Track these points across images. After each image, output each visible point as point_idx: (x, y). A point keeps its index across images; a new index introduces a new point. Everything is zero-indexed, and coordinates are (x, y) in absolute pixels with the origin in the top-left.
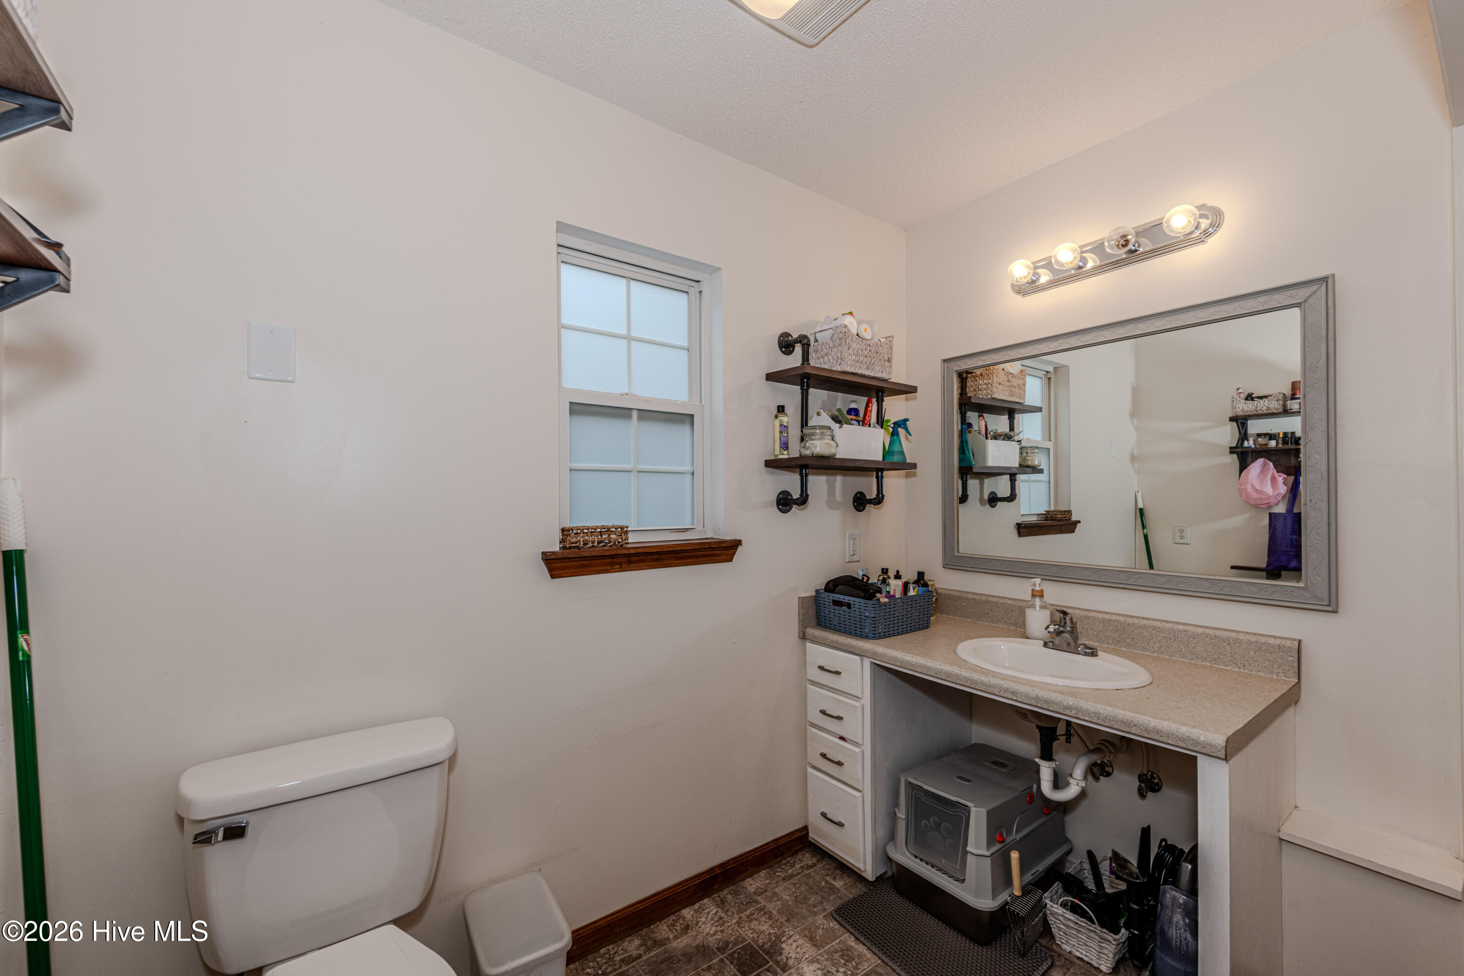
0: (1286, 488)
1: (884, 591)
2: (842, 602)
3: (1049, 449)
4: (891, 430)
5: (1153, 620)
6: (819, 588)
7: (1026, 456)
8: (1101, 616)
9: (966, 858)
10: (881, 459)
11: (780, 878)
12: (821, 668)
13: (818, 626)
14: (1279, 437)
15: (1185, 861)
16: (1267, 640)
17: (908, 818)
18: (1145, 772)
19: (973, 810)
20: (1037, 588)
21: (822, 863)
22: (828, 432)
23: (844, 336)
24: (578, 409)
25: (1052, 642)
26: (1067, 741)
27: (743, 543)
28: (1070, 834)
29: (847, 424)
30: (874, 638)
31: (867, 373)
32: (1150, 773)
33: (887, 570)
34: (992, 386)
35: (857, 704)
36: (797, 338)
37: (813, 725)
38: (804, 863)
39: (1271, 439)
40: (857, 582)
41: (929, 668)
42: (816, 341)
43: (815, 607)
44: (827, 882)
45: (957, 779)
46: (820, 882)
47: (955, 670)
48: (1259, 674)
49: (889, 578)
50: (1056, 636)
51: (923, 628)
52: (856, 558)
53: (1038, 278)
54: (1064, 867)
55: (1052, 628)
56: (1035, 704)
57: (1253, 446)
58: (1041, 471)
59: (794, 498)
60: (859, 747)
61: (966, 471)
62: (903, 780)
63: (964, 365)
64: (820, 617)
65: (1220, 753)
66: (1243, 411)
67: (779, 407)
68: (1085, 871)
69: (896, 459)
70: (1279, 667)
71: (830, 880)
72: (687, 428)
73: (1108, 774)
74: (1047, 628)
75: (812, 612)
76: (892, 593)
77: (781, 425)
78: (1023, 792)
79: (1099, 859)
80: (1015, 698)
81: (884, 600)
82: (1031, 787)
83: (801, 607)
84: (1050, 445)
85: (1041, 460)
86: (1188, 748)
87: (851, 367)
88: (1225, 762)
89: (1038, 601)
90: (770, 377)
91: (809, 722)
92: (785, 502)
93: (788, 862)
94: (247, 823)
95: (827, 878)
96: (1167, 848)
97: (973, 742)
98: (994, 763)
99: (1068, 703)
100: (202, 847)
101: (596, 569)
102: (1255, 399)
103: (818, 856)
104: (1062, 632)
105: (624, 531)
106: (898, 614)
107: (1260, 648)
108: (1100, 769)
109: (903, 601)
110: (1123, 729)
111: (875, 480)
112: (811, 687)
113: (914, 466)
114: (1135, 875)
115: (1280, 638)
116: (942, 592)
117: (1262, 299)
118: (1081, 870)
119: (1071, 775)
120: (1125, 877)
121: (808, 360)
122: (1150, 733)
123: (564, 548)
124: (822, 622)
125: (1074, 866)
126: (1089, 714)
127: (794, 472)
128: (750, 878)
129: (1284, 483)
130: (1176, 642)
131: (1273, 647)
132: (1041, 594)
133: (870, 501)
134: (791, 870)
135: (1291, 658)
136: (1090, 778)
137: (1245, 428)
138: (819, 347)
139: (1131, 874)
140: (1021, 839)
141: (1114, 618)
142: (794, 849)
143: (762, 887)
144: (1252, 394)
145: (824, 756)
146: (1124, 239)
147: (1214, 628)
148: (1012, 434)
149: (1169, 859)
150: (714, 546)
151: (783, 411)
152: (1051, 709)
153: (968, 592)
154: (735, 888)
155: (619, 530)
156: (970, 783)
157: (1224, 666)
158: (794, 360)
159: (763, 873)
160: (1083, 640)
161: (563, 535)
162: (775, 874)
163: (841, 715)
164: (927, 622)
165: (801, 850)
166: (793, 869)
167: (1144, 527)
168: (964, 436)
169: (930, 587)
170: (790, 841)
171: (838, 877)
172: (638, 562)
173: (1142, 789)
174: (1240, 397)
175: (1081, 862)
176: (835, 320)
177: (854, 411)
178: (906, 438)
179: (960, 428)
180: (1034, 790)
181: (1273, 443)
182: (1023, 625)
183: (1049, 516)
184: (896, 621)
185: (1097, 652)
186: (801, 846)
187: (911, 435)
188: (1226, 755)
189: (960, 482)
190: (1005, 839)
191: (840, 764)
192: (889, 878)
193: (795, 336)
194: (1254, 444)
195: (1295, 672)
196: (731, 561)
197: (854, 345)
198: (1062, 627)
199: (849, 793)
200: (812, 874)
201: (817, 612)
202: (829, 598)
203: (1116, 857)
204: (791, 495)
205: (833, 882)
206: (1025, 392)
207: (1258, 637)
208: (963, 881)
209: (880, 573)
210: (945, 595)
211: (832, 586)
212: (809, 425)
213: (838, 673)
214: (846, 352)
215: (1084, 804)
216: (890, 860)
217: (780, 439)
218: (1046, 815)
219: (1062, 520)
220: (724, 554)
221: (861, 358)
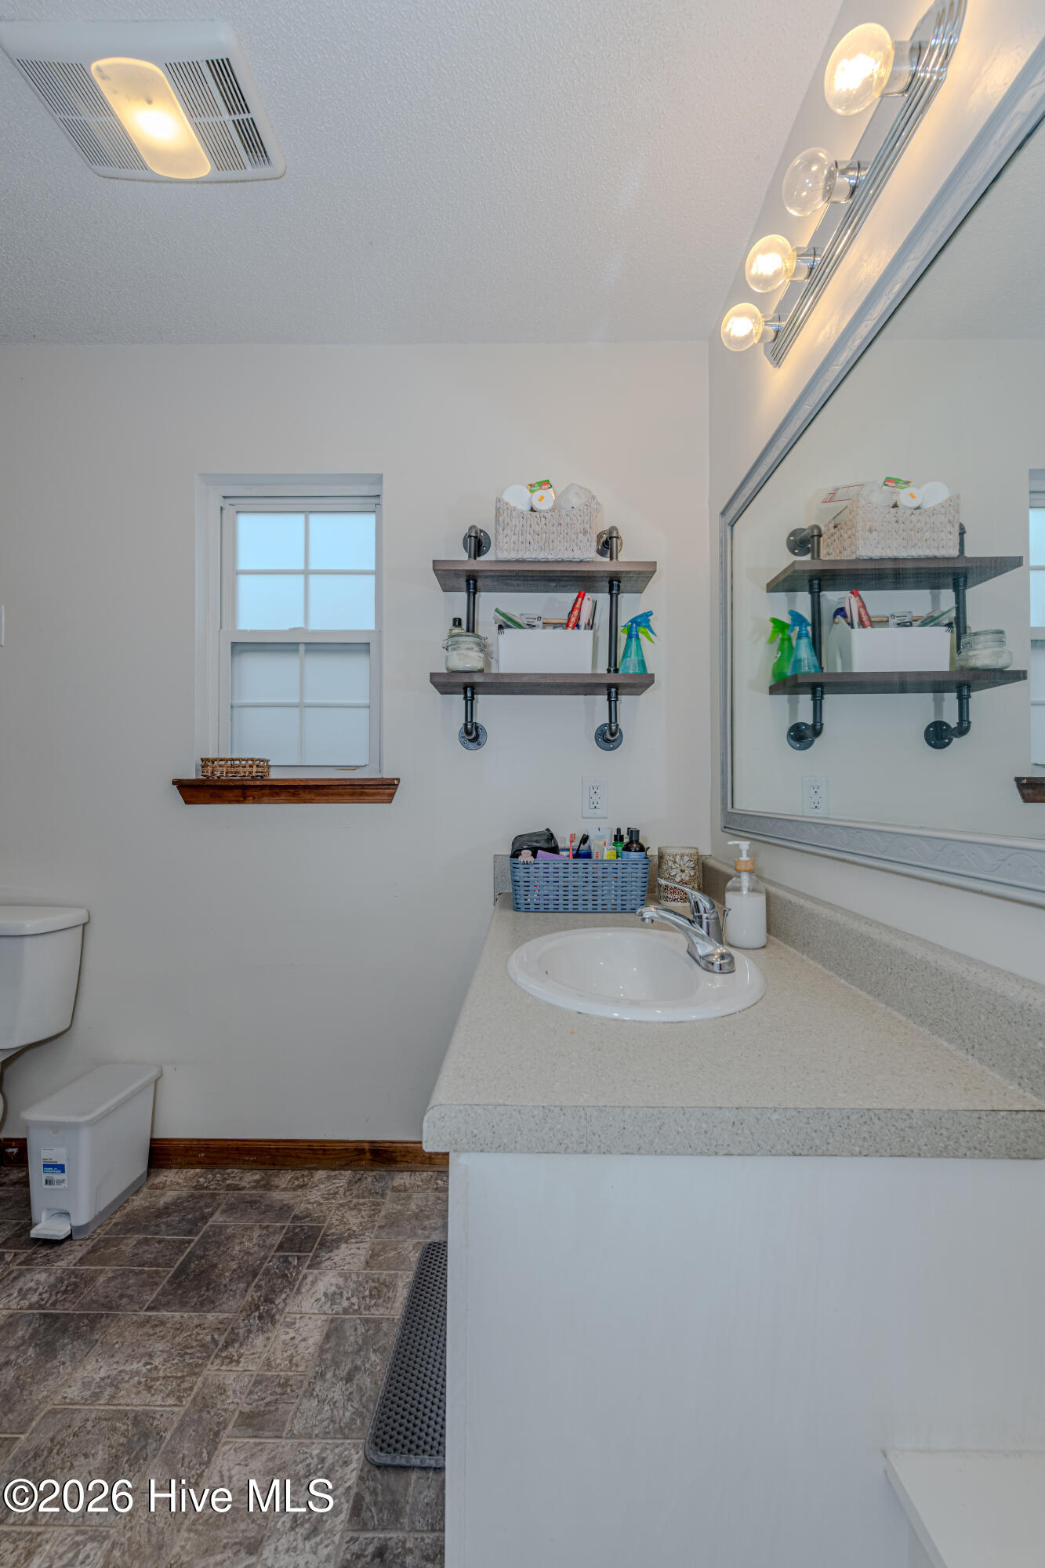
20: (745, 857)
24: (243, 648)
27: (404, 782)
52: (598, 813)
63: (733, 514)
67: (455, 619)
69: (632, 671)
72: (362, 657)
75: (509, 875)
83: (496, 868)
89: (745, 880)
105: (263, 763)
123: (200, 776)
132: (750, 868)
151: (460, 625)
161: (202, 764)
196: (391, 802)
220: (379, 794)
221: (529, 538)
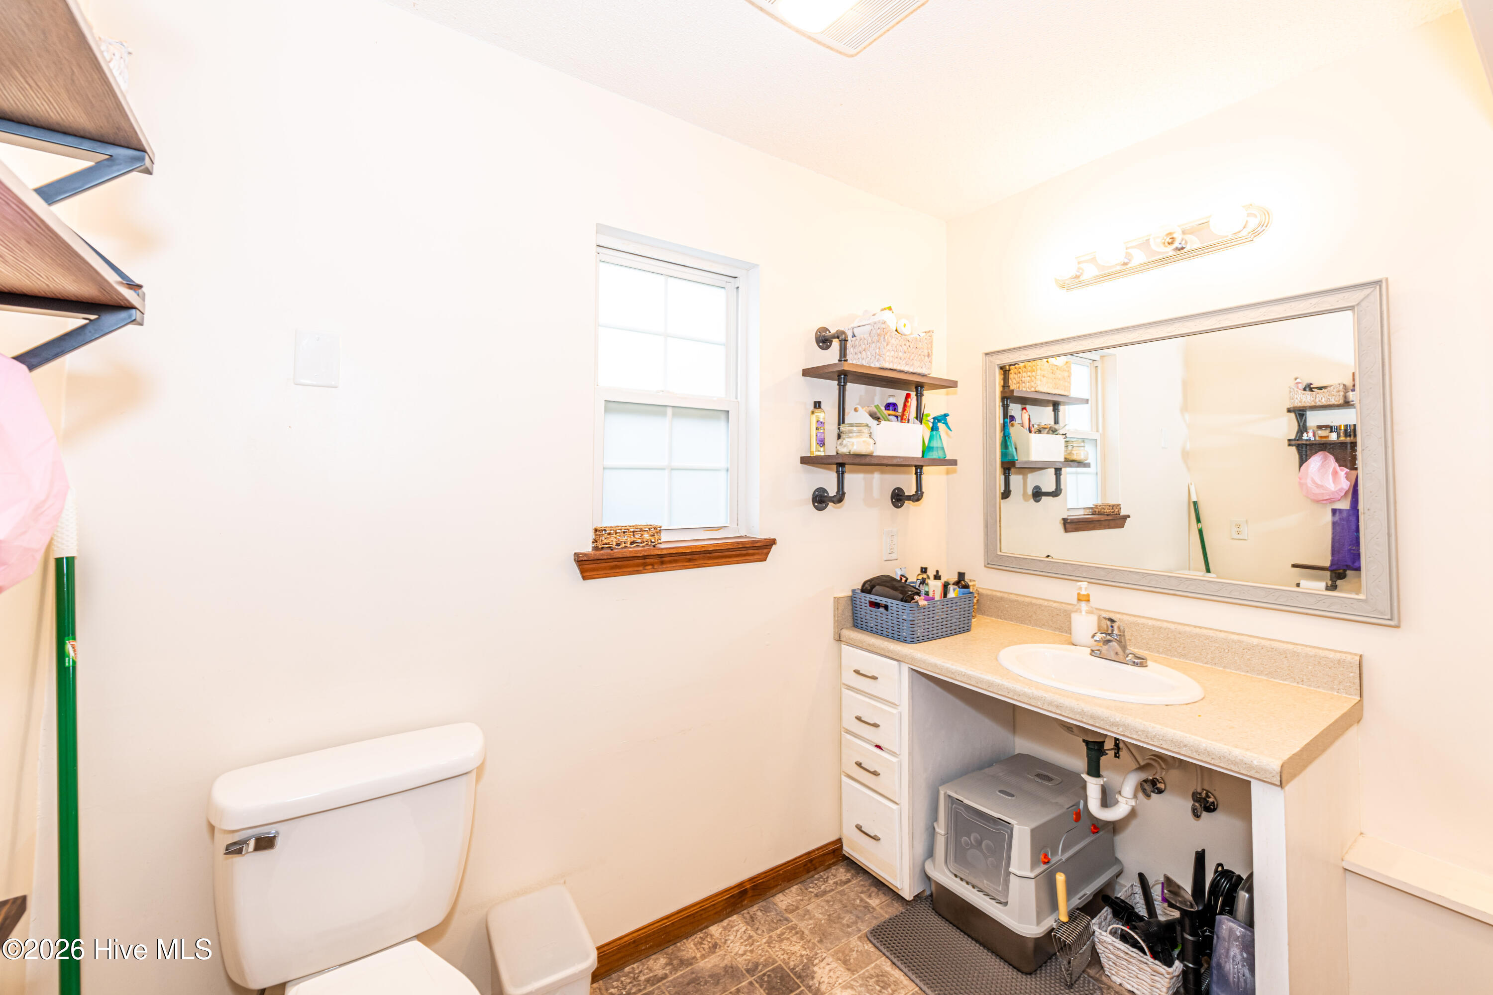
0: (1349, 483)
1: (923, 593)
2: (879, 604)
3: (1096, 440)
4: (931, 425)
5: (1206, 628)
6: (855, 588)
7: (1072, 450)
8: (1150, 622)
9: (1009, 880)
10: (920, 455)
11: (813, 894)
12: (857, 672)
13: (854, 628)
14: (1340, 429)
15: (1242, 889)
16: (1326, 653)
17: (948, 834)
18: (1199, 790)
19: (1017, 829)
20: (1083, 592)
21: (856, 879)
22: (866, 430)
23: (882, 332)
24: (612, 406)
25: (1099, 650)
26: (1116, 756)
27: (778, 542)
28: (1119, 855)
29: (885, 420)
30: (912, 642)
31: (906, 369)
32: (1205, 792)
33: (926, 569)
34: (1035, 378)
35: (894, 711)
36: (835, 334)
37: (848, 732)
38: (837, 879)
39: (1331, 431)
40: (895, 583)
41: (970, 677)
42: (854, 336)
43: (850, 607)
44: (862, 900)
45: (999, 794)
46: (854, 900)
47: (997, 680)
48: (1319, 690)
49: (928, 577)
50: (1104, 645)
51: (964, 631)
52: (894, 556)
53: (1082, 274)
54: (1113, 890)
55: (1099, 637)
56: (1080, 719)
57: (1312, 439)
58: (1087, 465)
59: (830, 495)
60: (896, 757)
61: (1008, 466)
62: (942, 793)
63: (1006, 360)
64: (856, 618)
65: (1275, 779)
66: (1300, 402)
67: (815, 403)
68: (1136, 895)
69: (934, 455)
70: (1340, 683)
71: (865, 898)
72: (723, 423)
73: (1160, 792)
74: (1093, 636)
75: (848, 613)
76: (931, 595)
77: (817, 422)
78: (1070, 809)
79: (1151, 883)
80: (1059, 712)
81: (922, 602)
82: (1078, 804)
83: (836, 608)
84: (1096, 436)
85: (1088, 454)
86: (1241, 772)
87: (889, 364)
88: (1280, 788)
89: (1084, 606)
90: (807, 373)
91: (844, 728)
92: (820, 500)
93: (821, 877)
94: (277, 832)
95: (862, 895)
96: (1223, 873)
97: (1016, 753)
98: (1038, 775)
99: (1115, 719)
100: (232, 858)
101: (629, 570)
102: (1313, 390)
103: (853, 872)
104: (1109, 641)
105: (657, 530)
106: (937, 618)
107: (1319, 663)
108: (1151, 786)
109: (943, 603)
110: (1172, 749)
111: (914, 477)
112: (846, 692)
113: (954, 462)
114: (1189, 903)
115: (1340, 652)
116: (984, 592)
117: (1314, 301)
118: (1132, 893)
119: (1120, 793)
120: (1178, 905)
121: (845, 355)
122: (1201, 755)
123: (596, 548)
124: (858, 624)
125: (1124, 890)
126: (1137, 732)
127: (829, 469)
128: (781, 894)
129: (1347, 478)
130: (1229, 653)
131: (1332, 662)
132: (1087, 599)
133: (909, 498)
134: (824, 886)
135: (1352, 675)
136: (1141, 795)
137: (1304, 419)
138: (857, 342)
139: (1184, 902)
140: (1067, 860)
141: (1165, 625)
142: (828, 863)
143: (794, 904)
144: (1311, 384)
145: (859, 765)
146: (1171, 237)
147: (1270, 640)
148: (1056, 427)
149: (1225, 885)
150: (748, 546)
151: (820, 407)
152: (1097, 725)
153: (1011, 594)
154: (765, 904)
155: (653, 529)
156: (1013, 798)
157: (1281, 680)
158: (831, 356)
159: (794, 889)
160: (1131, 649)
161: (596, 535)
162: (807, 889)
163: (878, 723)
164: (968, 625)
165: (834, 864)
166: (826, 885)
167: (1198, 520)
168: (1007, 431)
169: (971, 587)
170: (824, 855)
171: (873, 894)
172: (670, 562)
173: (1196, 809)
174: (1298, 388)
175: (1132, 886)
176: (874, 315)
177: (891, 406)
178: (947, 434)
179: (1002, 422)
180: (1081, 807)
181: (1334, 436)
182: (1069, 631)
183: (1097, 510)
184: (936, 625)
185: (1146, 662)
186: (834, 860)
187: (951, 431)
188: (1281, 781)
189: (1003, 477)
190: (1050, 860)
191: (875, 774)
192: (927, 897)
193: (833, 331)
194: (1314, 435)
195: (1357, 689)
196: (765, 560)
197: (893, 341)
198: (1109, 635)
199: (886, 806)
200: (847, 890)
201: (853, 613)
202: (865, 598)
203: (1168, 882)
204: (827, 493)
205: (868, 900)
206: (1070, 384)
207: (1317, 651)
208: (1006, 904)
209: (919, 572)
210: (987, 595)
211: (869, 587)
212: (846, 422)
213: (874, 678)
214: (884, 348)
215: (1134, 824)
216: (929, 878)
217: (817, 436)
218: (1094, 833)
219: (1110, 514)
220: (758, 554)
221: (901, 354)
